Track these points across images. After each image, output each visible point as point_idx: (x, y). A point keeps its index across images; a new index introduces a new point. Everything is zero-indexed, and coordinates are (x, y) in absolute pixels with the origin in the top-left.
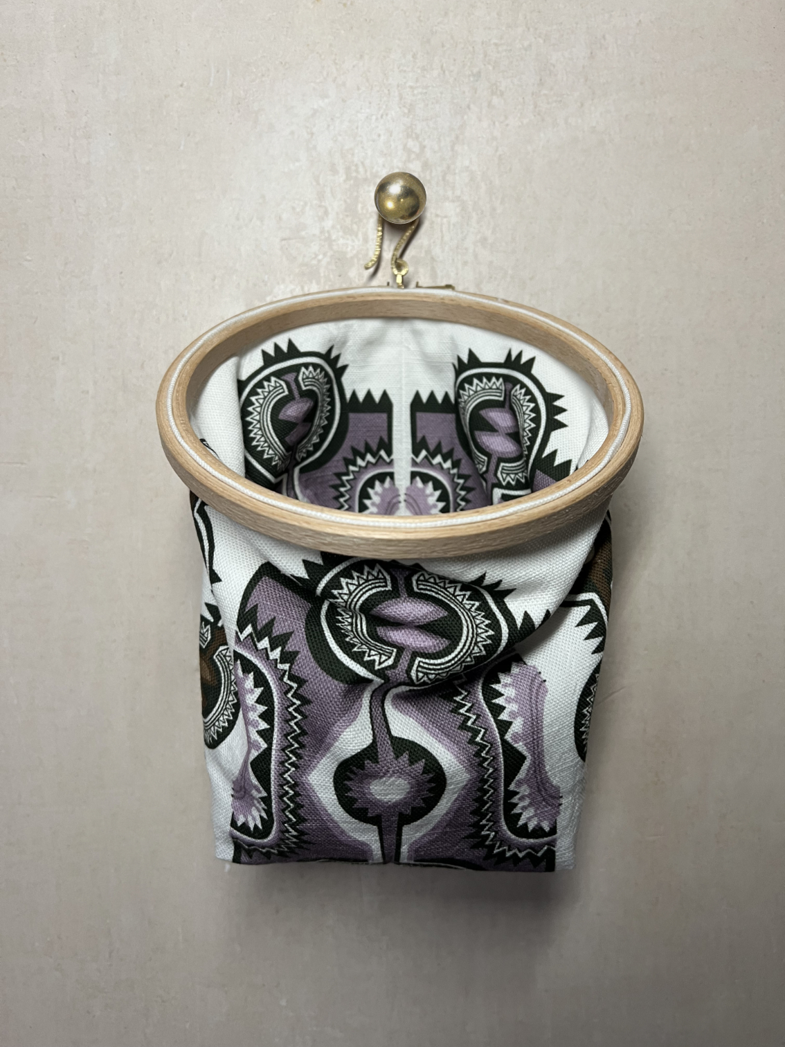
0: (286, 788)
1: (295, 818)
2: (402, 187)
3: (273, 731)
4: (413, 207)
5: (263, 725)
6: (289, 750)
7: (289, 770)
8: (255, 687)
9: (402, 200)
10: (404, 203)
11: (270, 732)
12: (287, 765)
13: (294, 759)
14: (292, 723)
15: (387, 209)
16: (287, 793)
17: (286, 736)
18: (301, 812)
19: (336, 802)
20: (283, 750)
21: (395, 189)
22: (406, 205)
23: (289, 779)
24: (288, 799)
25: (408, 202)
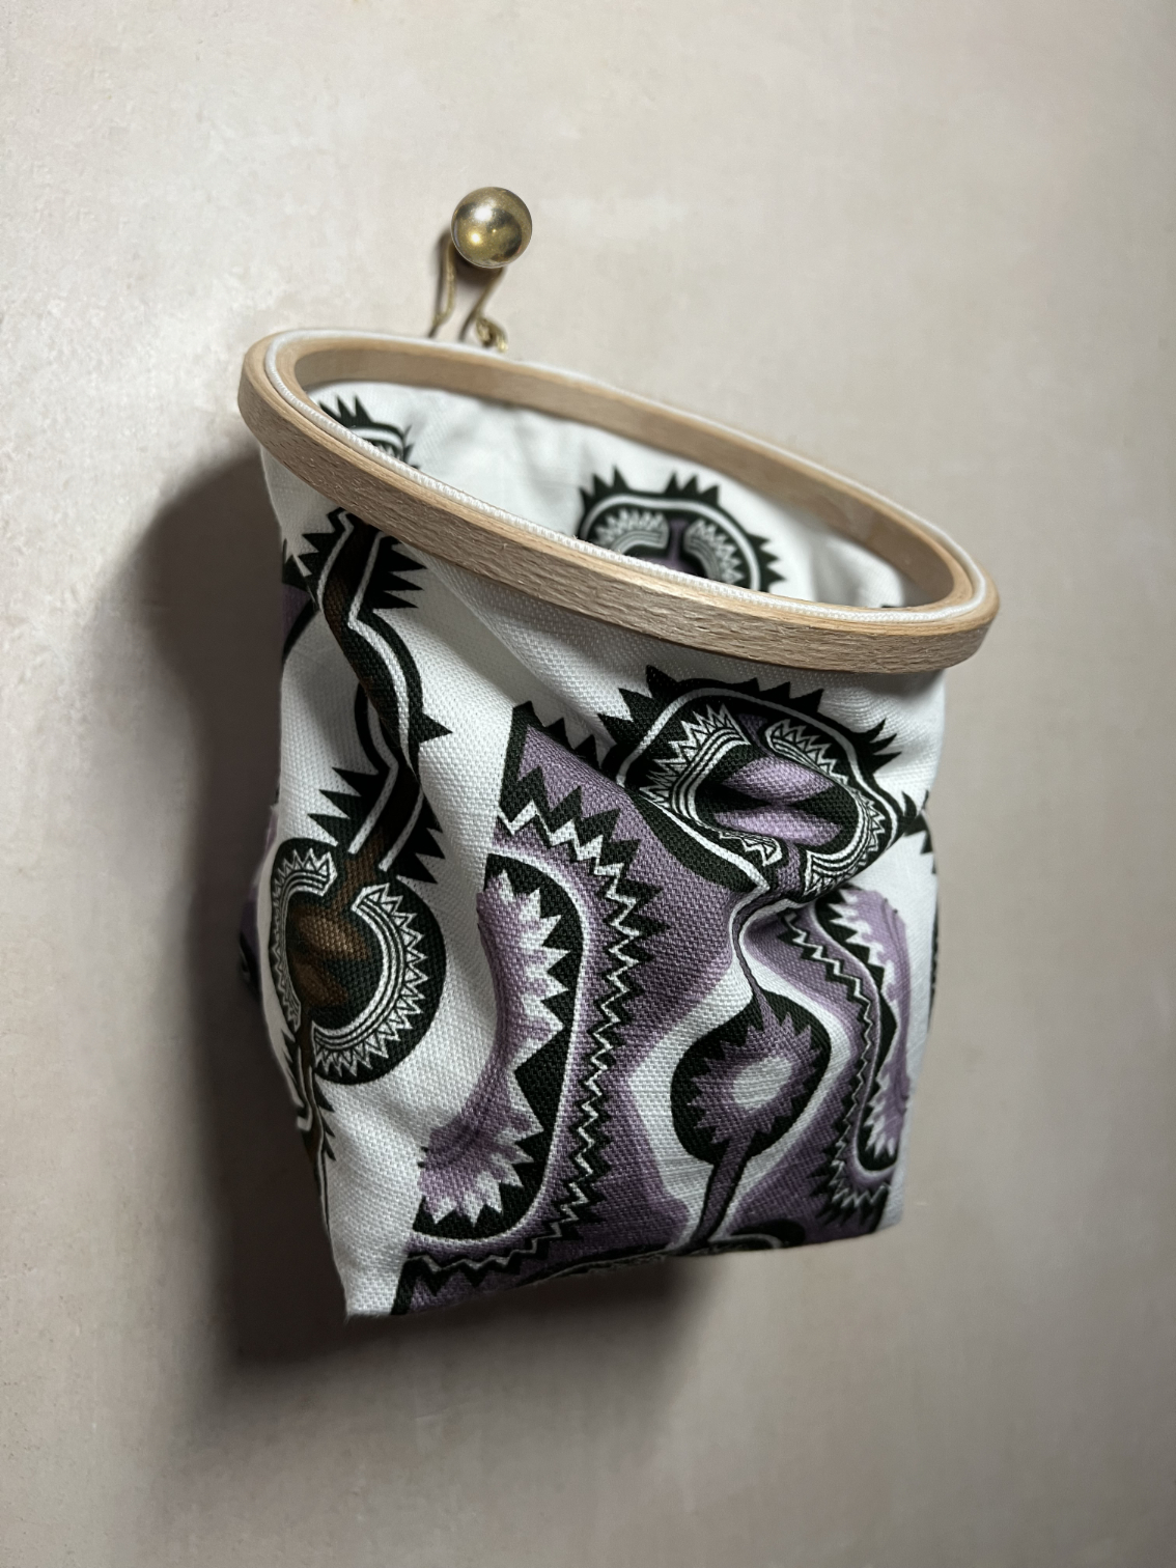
0: (586, 1107)
1: (591, 1167)
2: (494, 210)
3: (573, 999)
4: (511, 242)
5: (556, 988)
6: (601, 1030)
7: (597, 1069)
8: (542, 917)
9: (494, 231)
10: (497, 235)
11: (568, 1000)
12: (594, 1060)
13: (608, 1046)
14: (614, 978)
15: (471, 245)
16: (587, 1116)
17: (597, 1004)
18: (605, 1154)
19: (669, 1123)
20: (590, 1032)
21: (484, 213)
22: (501, 239)
23: (594, 1088)
24: (587, 1130)
25: (504, 234)
